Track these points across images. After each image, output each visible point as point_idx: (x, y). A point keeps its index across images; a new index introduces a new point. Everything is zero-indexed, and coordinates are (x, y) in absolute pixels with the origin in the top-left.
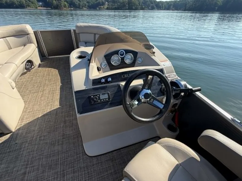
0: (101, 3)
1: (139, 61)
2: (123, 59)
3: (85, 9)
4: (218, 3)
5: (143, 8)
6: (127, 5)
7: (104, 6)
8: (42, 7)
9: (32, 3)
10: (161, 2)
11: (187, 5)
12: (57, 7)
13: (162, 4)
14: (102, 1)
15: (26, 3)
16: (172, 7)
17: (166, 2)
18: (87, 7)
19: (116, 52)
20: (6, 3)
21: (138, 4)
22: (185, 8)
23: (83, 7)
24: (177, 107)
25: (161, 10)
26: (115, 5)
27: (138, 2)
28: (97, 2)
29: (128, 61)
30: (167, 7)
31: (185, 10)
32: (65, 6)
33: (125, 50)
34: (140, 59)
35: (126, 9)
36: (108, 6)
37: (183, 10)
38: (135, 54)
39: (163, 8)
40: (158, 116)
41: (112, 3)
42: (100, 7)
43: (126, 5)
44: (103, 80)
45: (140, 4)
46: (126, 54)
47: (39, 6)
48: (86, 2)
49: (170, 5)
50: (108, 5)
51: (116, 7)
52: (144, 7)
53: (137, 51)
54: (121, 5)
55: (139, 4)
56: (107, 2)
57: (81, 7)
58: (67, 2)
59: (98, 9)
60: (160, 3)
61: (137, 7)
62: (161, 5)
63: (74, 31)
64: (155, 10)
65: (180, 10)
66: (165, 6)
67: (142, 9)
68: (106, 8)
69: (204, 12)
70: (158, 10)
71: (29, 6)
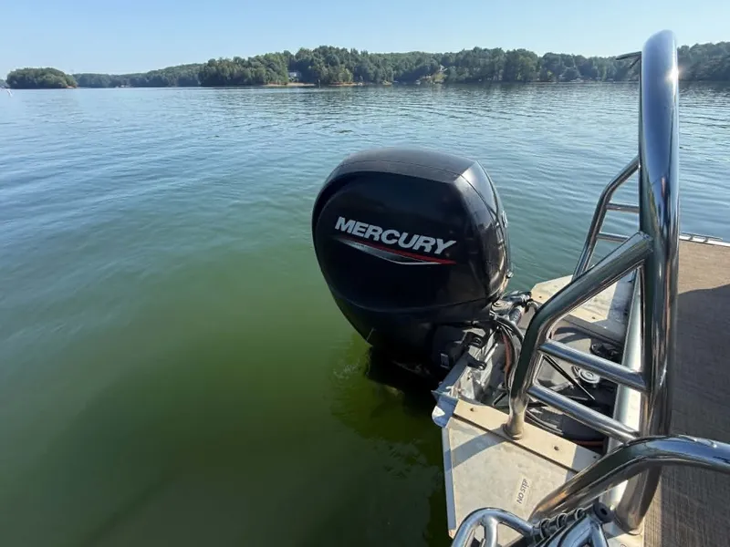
3: (388, 83)
7: (435, 75)
8: (296, 82)
9: (278, 74)
12: (328, 82)
13: (601, 66)
15: (267, 74)
18: (392, 79)
20: (231, 75)
23: (383, 79)
32: (345, 79)
39: (601, 76)
43: (498, 71)
47: (291, 81)
48: (392, 69)
56: (442, 67)
57: (379, 80)
58: (350, 69)
60: (594, 62)
62: (596, 68)
66: (607, 70)
71: (271, 80)
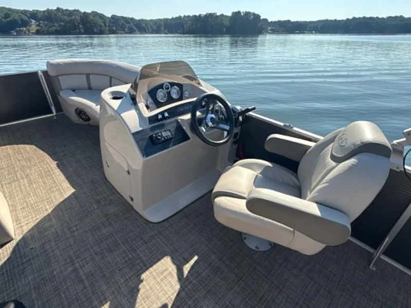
0: (20, 22)
1: (186, 94)
2: (169, 93)
4: (224, 22)
5: (113, 30)
6: (81, 26)
10: (142, 20)
11: (185, 26)
14: (21, 18)
16: (163, 28)
17: (152, 20)
19: (161, 86)
21: (103, 25)
22: (183, 30)
24: (238, 137)
25: (147, 33)
26: (54, 26)
27: (102, 21)
28: (8, 19)
29: (175, 96)
30: (155, 29)
31: (183, 34)
33: (170, 83)
34: (187, 93)
35: (81, 33)
36: (39, 28)
37: (180, 33)
38: (180, 86)
40: (228, 138)
41: (46, 22)
42: (18, 29)
44: (160, 116)
45: (107, 24)
46: (171, 88)
49: (160, 26)
50: (38, 25)
51: (58, 29)
52: (114, 28)
53: (182, 83)
54: (68, 25)
55: (105, 25)
59: (15, 34)
61: (102, 28)
63: (45, 73)
64: (137, 34)
65: (177, 33)
67: (113, 32)
68: (34, 31)
69: (210, 35)
70: (141, 34)
